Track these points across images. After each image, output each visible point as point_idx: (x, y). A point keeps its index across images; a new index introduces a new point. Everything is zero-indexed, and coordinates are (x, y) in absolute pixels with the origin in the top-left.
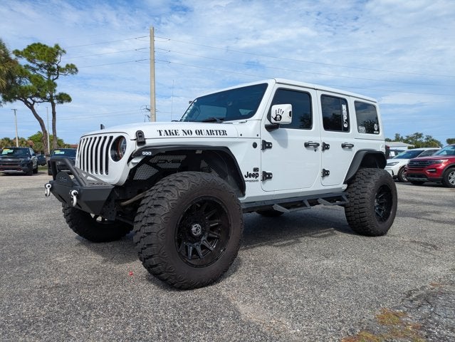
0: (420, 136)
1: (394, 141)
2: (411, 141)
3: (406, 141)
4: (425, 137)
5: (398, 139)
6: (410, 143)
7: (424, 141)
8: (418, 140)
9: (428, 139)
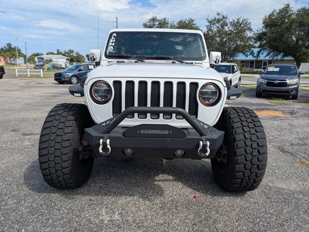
0: (72, 52)
1: (56, 54)
2: (67, 55)
3: (64, 55)
4: (75, 53)
5: (59, 53)
6: (67, 56)
7: (75, 55)
8: (71, 54)
9: (77, 54)
